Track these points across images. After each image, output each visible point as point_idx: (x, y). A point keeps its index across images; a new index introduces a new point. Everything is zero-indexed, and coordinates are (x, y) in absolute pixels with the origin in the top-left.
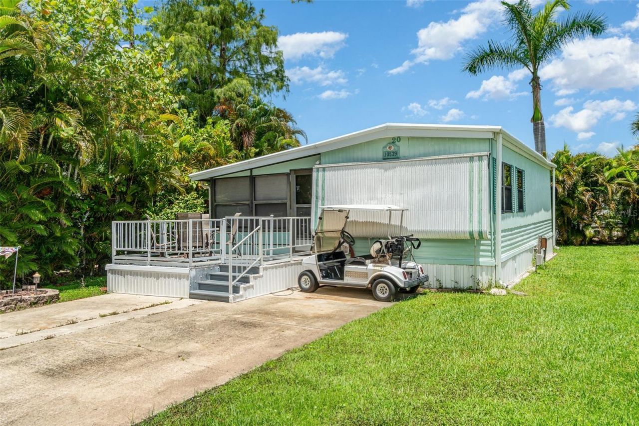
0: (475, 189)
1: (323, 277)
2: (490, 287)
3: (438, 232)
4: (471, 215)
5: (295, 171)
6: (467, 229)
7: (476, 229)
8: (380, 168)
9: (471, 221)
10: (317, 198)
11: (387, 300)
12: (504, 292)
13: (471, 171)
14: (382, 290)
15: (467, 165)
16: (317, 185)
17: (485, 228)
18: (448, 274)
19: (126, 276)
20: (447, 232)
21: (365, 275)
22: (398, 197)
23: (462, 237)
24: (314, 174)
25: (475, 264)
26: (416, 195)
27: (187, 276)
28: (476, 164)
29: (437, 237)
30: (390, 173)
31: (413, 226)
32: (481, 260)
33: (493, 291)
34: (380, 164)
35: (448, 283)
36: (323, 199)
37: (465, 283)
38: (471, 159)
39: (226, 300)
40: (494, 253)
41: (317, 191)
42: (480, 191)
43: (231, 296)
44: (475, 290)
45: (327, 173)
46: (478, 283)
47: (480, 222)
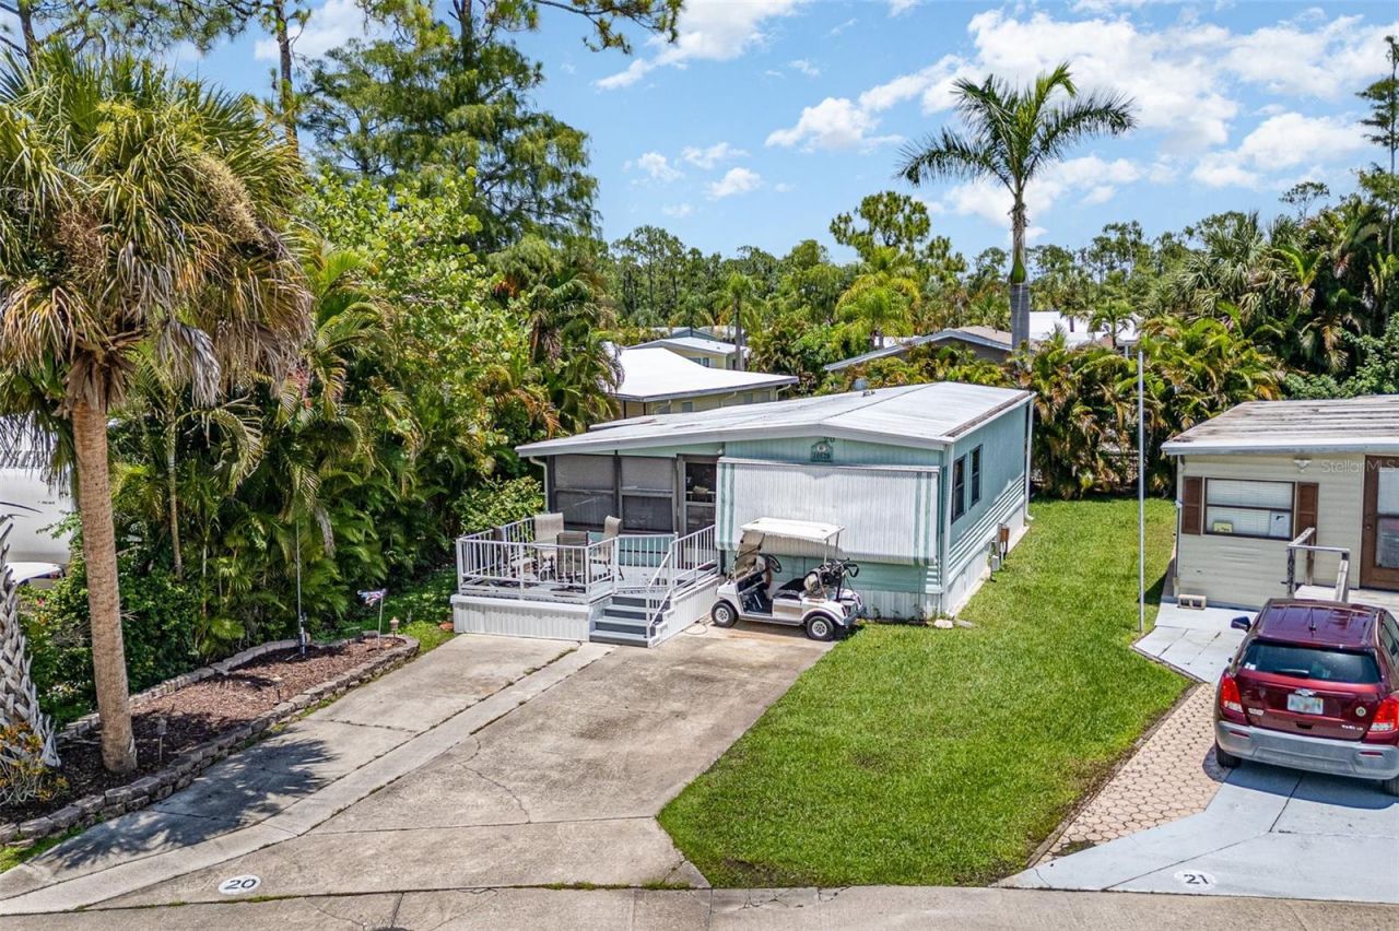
0: (923, 509)
1: (745, 610)
2: (934, 619)
3: (879, 556)
4: (916, 540)
5: (685, 456)
6: (912, 555)
7: (921, 555)
8: (809, 474)
9: (916, 546)
10: (723, 501)
11: (826, 639)
12: (950, 624)
13: (919, 488)
14: (818, 628)
15: (914, 481)
16: (723, 486)
17: (932, 554)
18: (887, 602)
19: (488, 613)
20: (889, 557)
21: (799, 611)
22: (831, 510)
23: (906, 563)
24: (719, 471)
25: (920, 591)
26: (854, 509)
27: (585, 616)
28: (924, 481)
29: (877, 560)
30: (821, 481)
31: (849, 547)
32: (928, 586)
33: (938, 623)
34: (808, 468)
35: (887, 612)
36: (732, 504)
37: (906, 613)
38: (919, 475)
39: (645, 645)
40: (940, 579)
41: (723, 493)
42: (927, 513)
43: (650, 640)
44: (919, 621)
45: (736, 471)
46: (922, 613)
47: (926, 548)
